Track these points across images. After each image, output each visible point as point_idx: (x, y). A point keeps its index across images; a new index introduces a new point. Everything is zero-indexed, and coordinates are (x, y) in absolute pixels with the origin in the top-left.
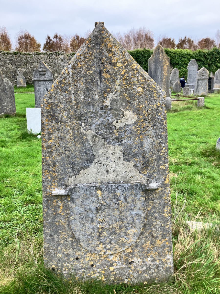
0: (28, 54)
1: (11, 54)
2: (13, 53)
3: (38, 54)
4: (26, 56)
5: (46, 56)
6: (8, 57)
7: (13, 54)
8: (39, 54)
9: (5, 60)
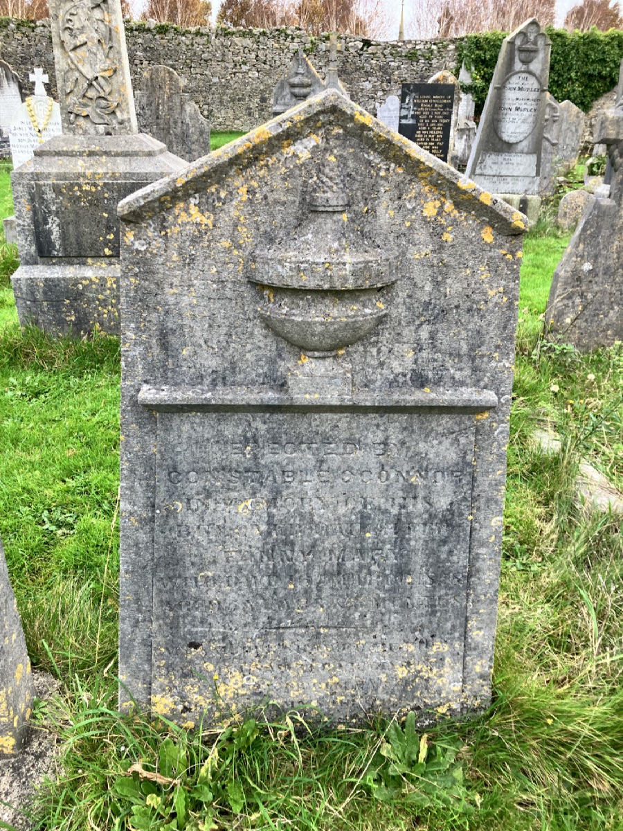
0: (198, 33)
1: (149, 30)
2: (155, 28)
3: (226, 35)
4: (192, 39)
5: (248, 42)
6: (140, 41)
7: (155, 31)
8: (229, 33)
9: (133, 48)
